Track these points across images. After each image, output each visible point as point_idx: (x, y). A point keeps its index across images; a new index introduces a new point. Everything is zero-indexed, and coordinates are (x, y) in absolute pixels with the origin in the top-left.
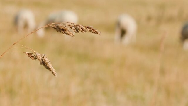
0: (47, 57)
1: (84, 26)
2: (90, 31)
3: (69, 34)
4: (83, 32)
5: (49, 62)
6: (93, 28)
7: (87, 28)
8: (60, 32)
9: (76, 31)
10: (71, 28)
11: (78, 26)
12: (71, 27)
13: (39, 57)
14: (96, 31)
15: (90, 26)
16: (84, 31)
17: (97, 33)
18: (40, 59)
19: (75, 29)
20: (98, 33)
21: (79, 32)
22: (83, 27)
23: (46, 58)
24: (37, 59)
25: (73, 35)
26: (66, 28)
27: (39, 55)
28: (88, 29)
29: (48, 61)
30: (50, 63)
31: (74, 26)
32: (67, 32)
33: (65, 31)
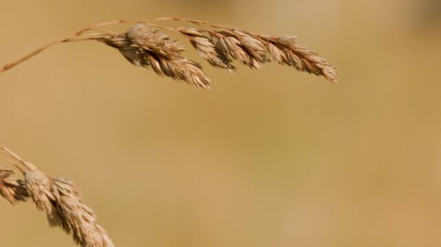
0: (76, 193)
1: (258, 37)
2: (287, 61)
3: (183, 78)
4: (252, 65)
5: (87, 215)
6: (298, 46)
7: (271, 46)
8: (144, 63)
9: (218, 60)
10: (194, 44)
11: (228, 35)
12: (197, 39)
13: (41, 192)
14: (311, 62)
15: (286, 37)
16: (256, 63)
17: (320, 72)
18: (44, 198)
19: (212, 50)
20: (325, 72)
21: (235, 63)
22: (253, 43)
23: (71, 195)
24: (30, 200)
25: (206, 82)
26: (168, 45)
27: (38, 179)
28: (278, 53)
29: (79, 213)
30: (91, 219)
31: (207, 34)
32: (176, 64)
33: (167, 59)
